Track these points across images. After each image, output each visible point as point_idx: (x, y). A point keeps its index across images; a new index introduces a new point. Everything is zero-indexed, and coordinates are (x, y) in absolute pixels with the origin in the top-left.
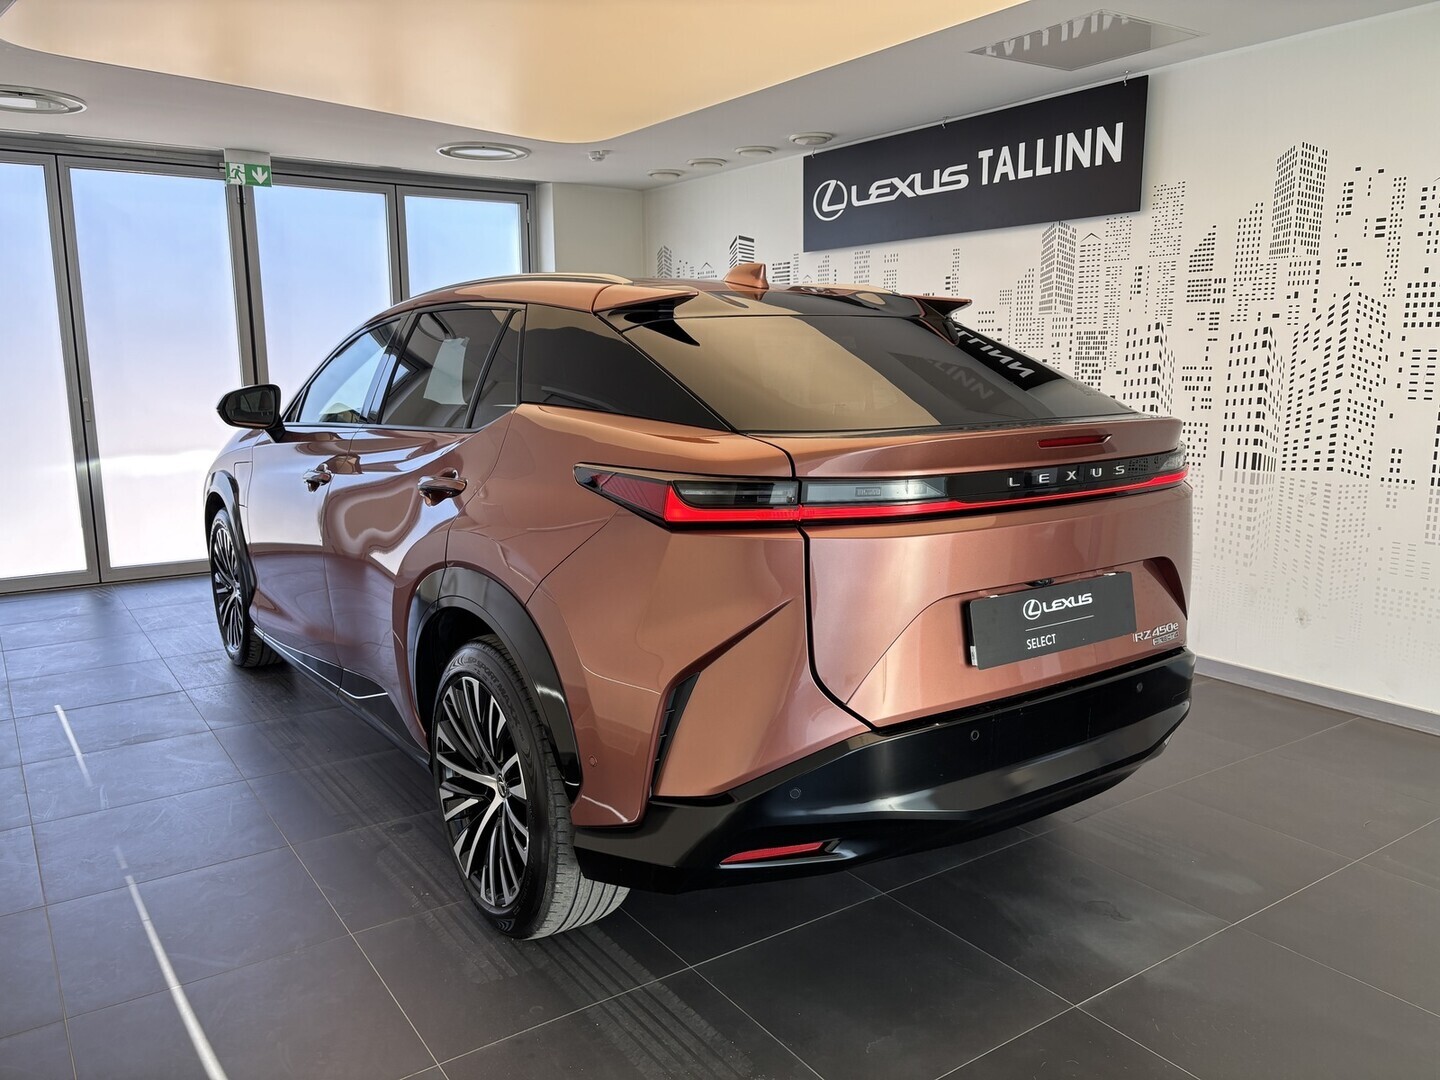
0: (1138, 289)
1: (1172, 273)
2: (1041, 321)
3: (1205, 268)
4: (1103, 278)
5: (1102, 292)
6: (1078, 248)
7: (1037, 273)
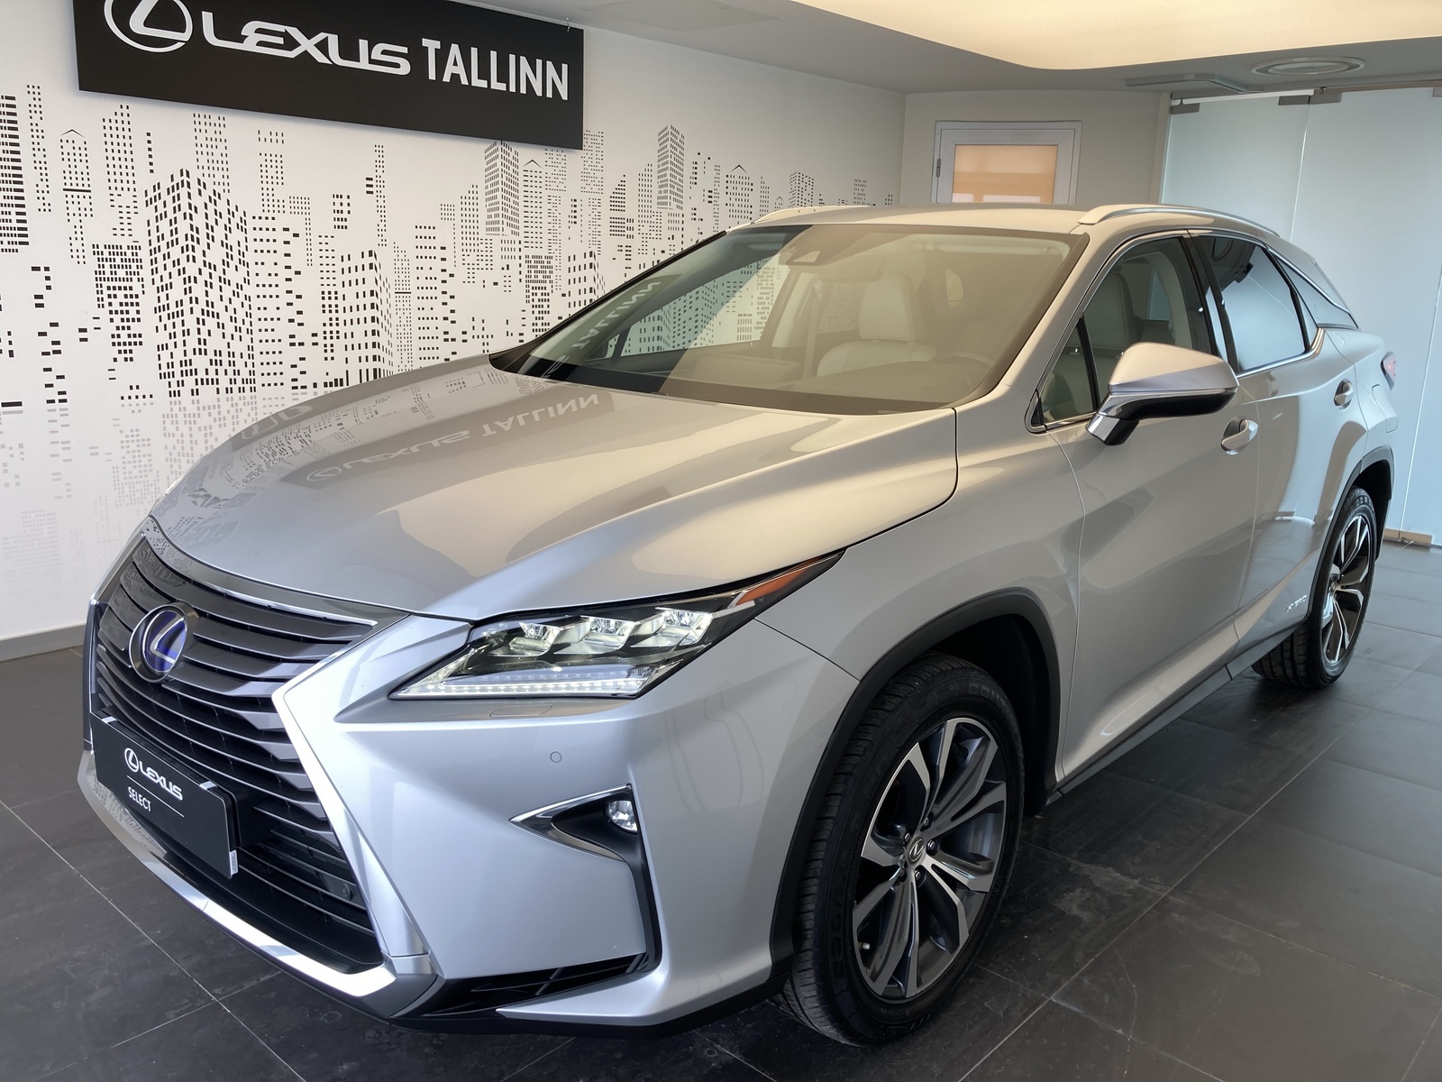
0: (574, 220)
1: (599, 209)
2: (489, 242)
3: (620, 208)
4: (546, 206)
5: (546, 219)
6: (520, 171)
7: (482, 191)
